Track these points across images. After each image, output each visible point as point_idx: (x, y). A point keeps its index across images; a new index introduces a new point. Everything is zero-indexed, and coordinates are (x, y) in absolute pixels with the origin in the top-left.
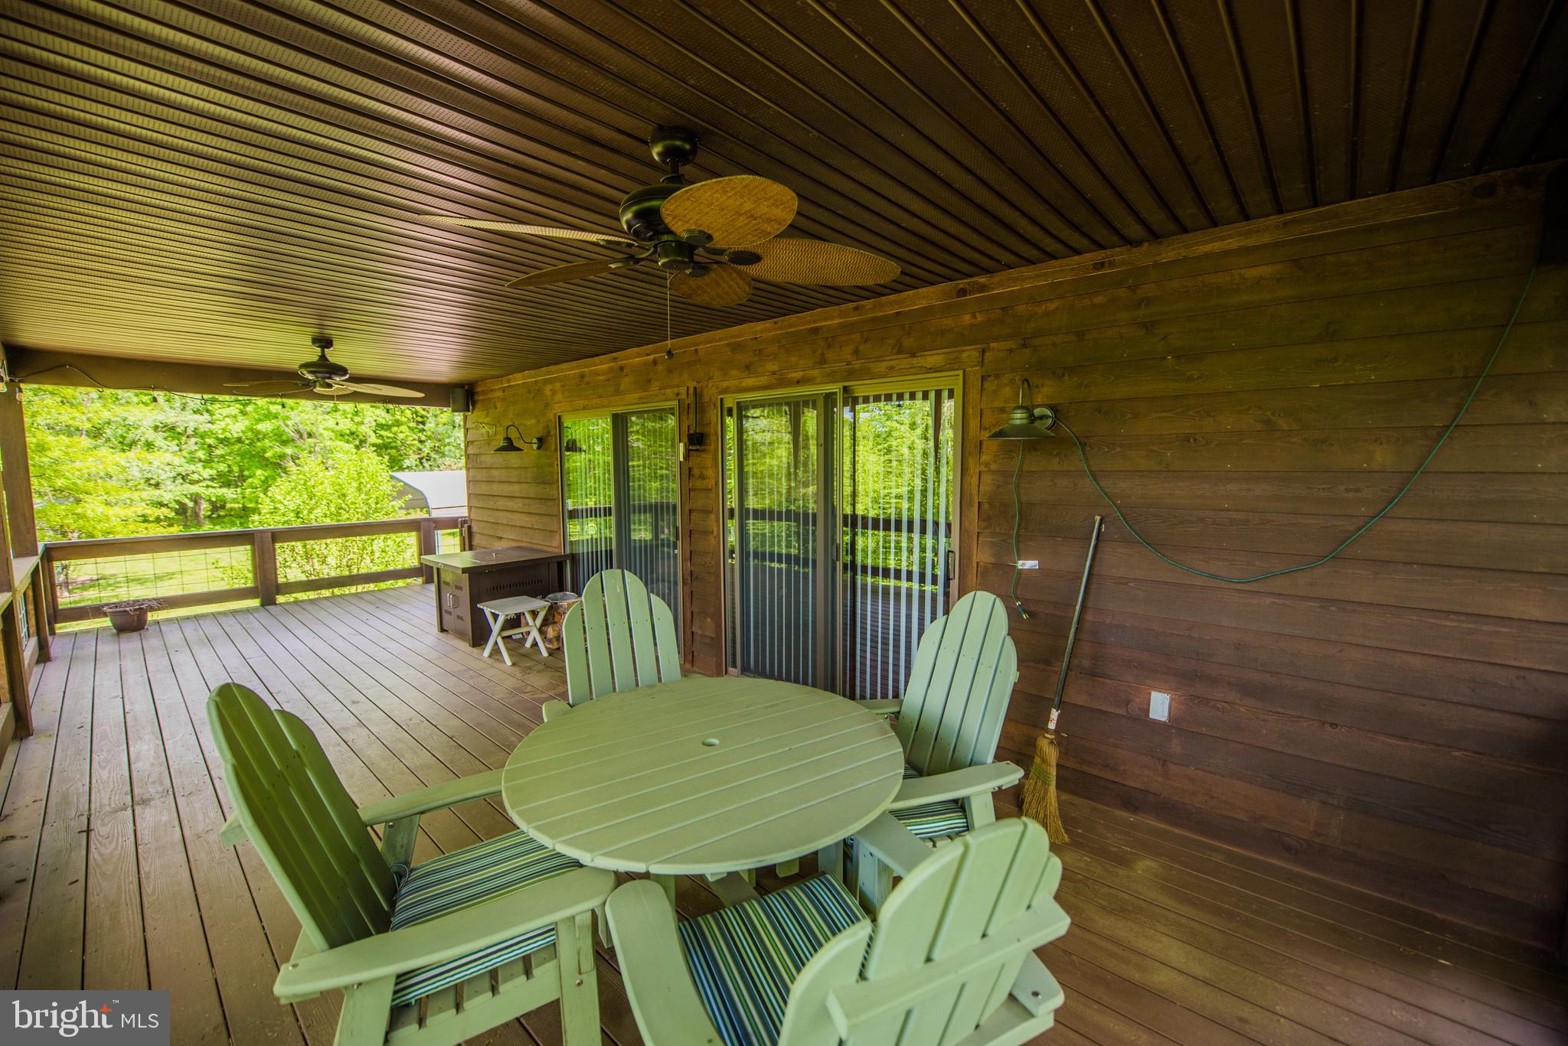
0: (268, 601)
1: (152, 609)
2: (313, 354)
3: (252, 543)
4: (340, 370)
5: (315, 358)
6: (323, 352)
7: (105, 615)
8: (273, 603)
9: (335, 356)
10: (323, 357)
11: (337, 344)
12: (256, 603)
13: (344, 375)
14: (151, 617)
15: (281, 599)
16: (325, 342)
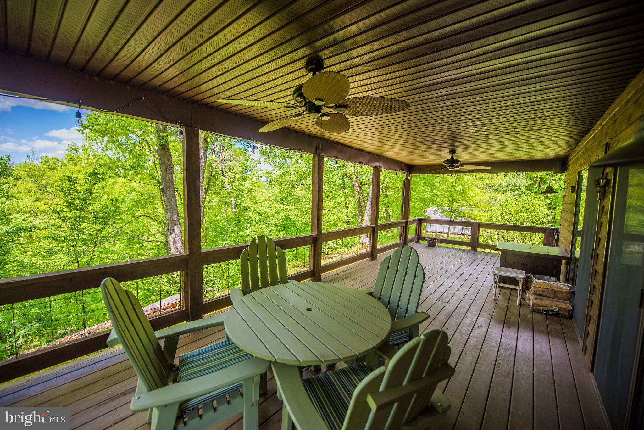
0: (474, 249)
1: (438, 242)
2: (448, 156)
3: (471, 227)
4: (457, 161)
5: (449, 158)
6: (452, 155)
7: (426, 240)
8: (475, 250)
9: (456, 157)
10: (452, 157)
11: (458, 151)
12: (469, 248)
13: (458, 163)
14: (437, 244)
15: (478, 249)
16: (453, 152)
